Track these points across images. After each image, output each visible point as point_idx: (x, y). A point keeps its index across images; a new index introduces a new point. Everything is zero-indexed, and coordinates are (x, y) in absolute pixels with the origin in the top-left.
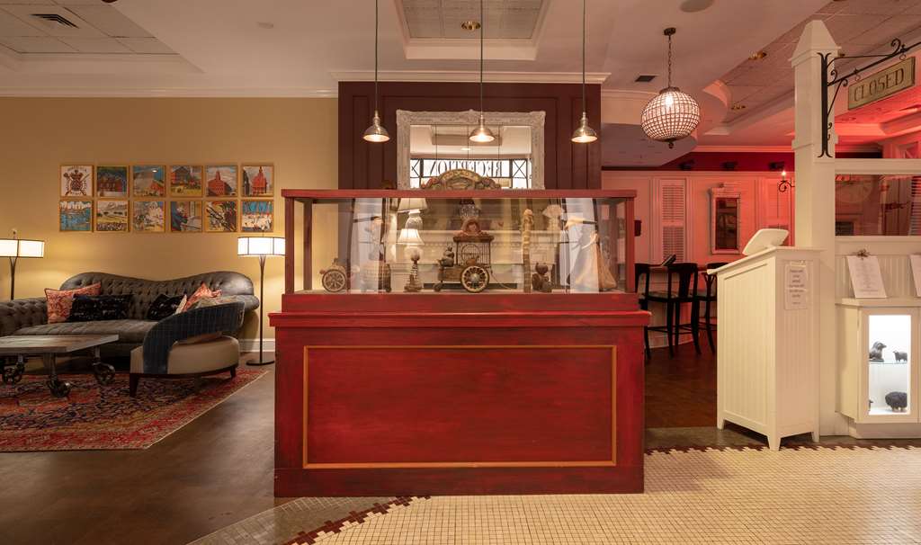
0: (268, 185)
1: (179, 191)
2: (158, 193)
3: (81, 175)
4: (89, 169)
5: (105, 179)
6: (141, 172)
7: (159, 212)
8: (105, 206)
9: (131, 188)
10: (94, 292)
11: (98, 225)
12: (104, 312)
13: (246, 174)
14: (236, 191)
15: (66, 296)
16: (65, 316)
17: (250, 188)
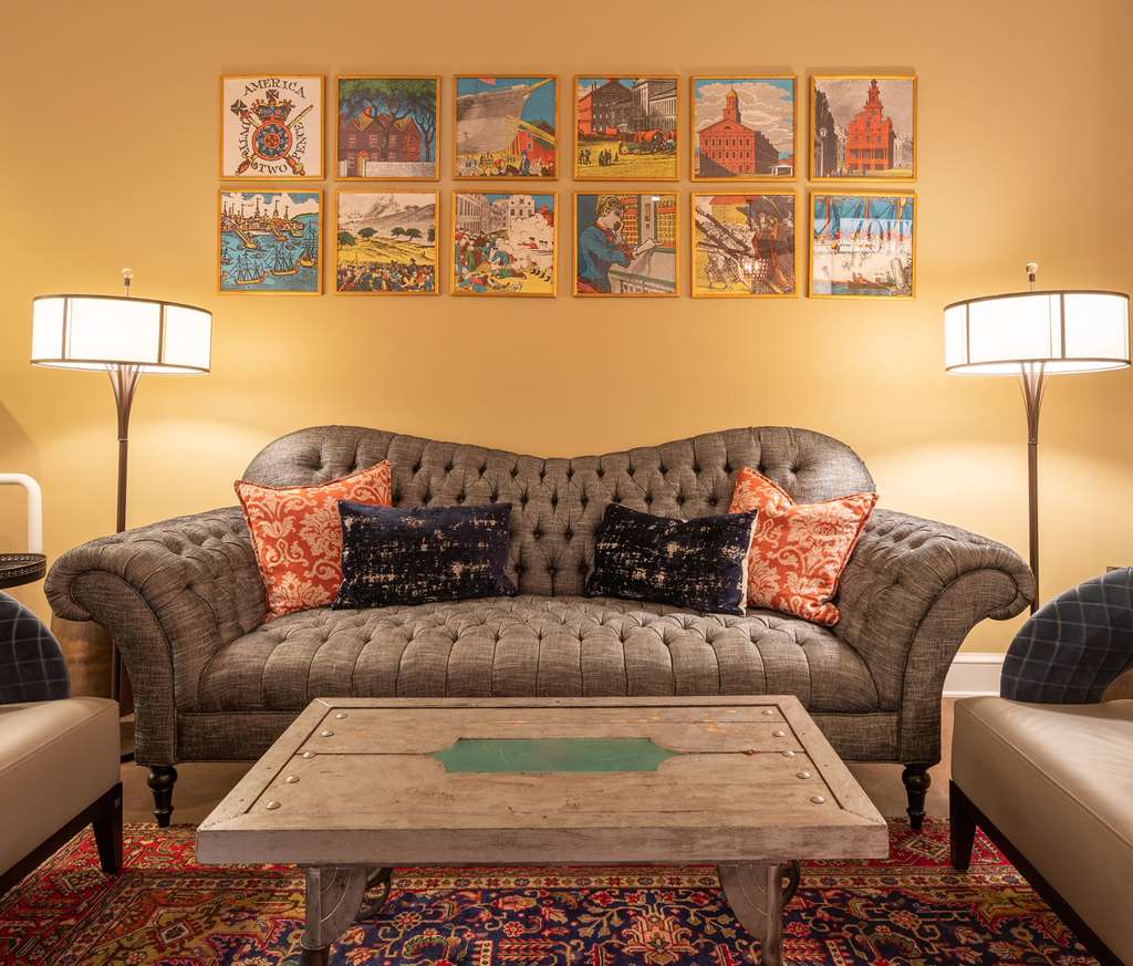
0: (897, 142)
1: (605, 160)
2: (536, 167)
3: (287, 107)
4: (313, 87)
5: (364, 120)
6: (481, 93)
7: (537, 227)
8: (365, 210)
9: (449, 150)
10: (384, 497)
11: (342, 273)
12: (457, 568)
13: (826, 105)
14: (792, 159)
15: (309, 510)
16: (327, 584)
17: (840, 151)
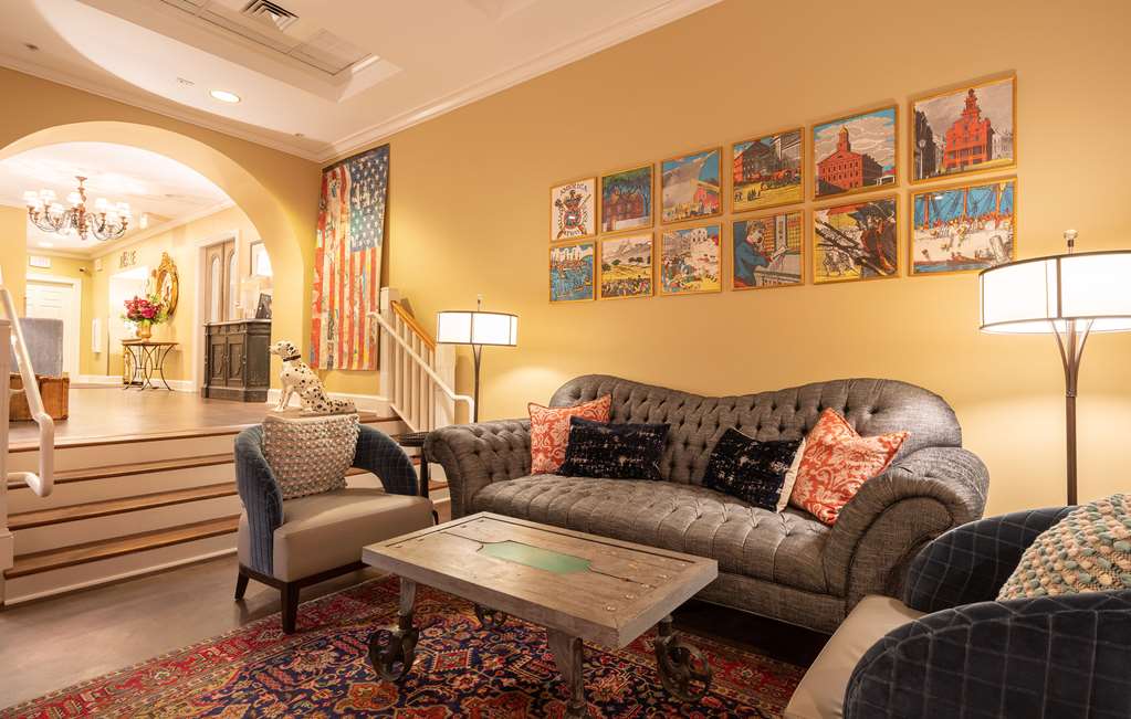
0: (996, 137)
1: (752, 196)
2: (708, 210)
3: (579, 198)
4: (590, 184)
5: (615, 198)
6: (675, 169)
7: (710, 248)
8: (616, 250)
9: (658, 207)
10: (602, 415)
11: (604, 287)
12: (622, 460)
13: (925, 121)
14: (894, 171)
15: (558, 420)
16: (558, 461)
17: (938, 156)
